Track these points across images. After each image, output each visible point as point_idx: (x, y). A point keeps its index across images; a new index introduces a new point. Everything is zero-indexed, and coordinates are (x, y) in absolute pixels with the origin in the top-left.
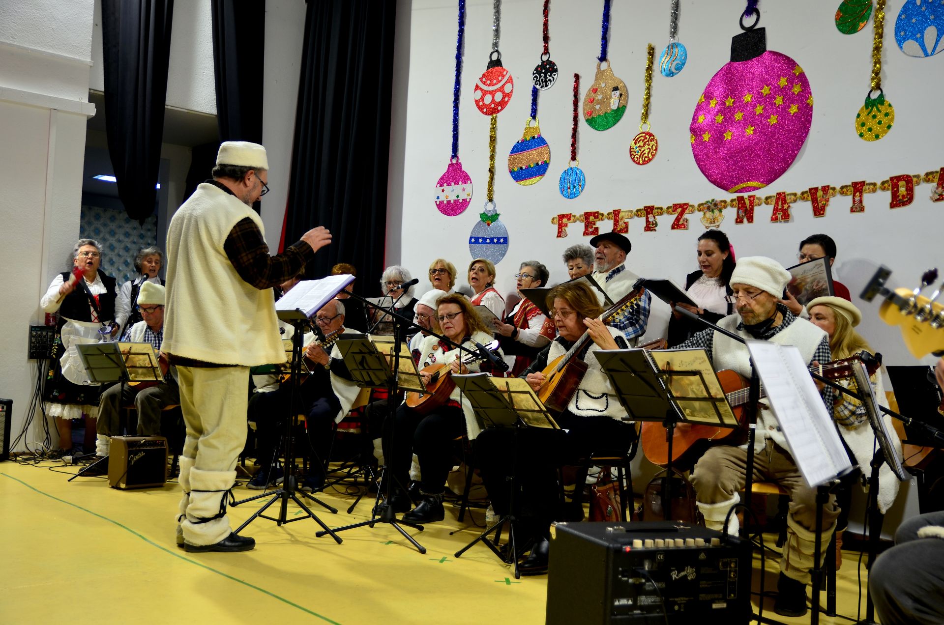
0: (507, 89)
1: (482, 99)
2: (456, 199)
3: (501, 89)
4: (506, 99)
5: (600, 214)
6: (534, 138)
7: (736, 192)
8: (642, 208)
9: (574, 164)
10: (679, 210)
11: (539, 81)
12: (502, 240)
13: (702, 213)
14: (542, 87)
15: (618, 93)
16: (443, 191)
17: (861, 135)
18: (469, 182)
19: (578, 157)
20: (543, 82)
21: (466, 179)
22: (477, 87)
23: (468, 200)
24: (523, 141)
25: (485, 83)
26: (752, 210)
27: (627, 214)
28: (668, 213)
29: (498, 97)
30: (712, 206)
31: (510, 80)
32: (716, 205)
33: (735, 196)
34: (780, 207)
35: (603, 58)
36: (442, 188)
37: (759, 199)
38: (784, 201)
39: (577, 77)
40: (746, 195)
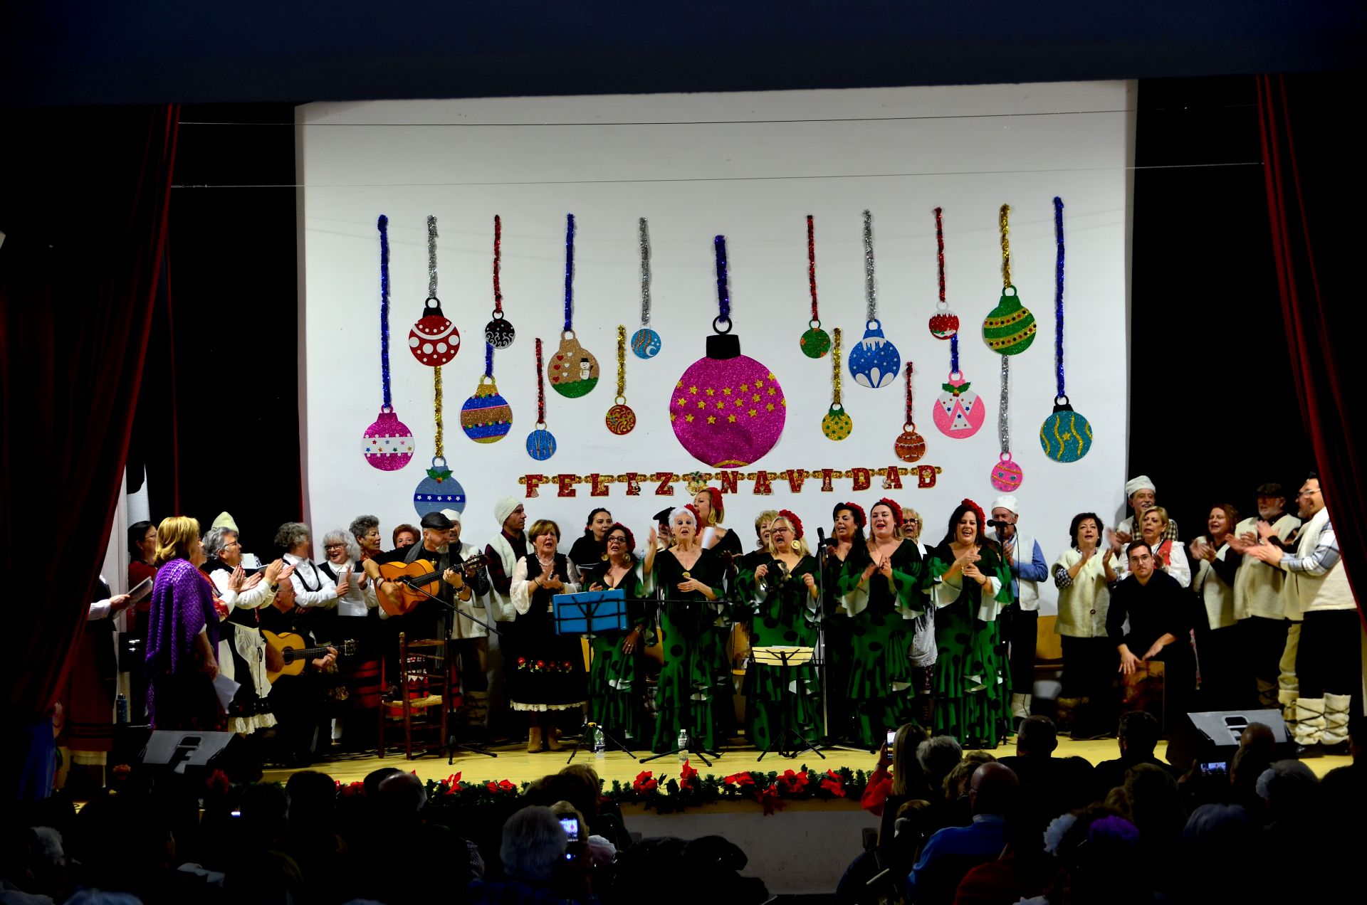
0: (453, 340)
1: (420, 347)
2: (393, 452)
3: (445, 340)
4: (452, 352)
5: (577, 477)
6: (490, 395)
7: (720, 467)
8: (624, 473)
9: (541, 427)
10: (663, 478)
11: (493, 339)
12: (458, 498)
13: (687, 482)
14: (497, 346)
15: (587, 365)
16: (375, 442)
17: (827, 435)
18: (409, 435)
19: (546, 420)
20: (498, 341)
21: (404, 431)
22: (412, 334)
23: (409, 455)
24: (477, 397)
25: (423, 331)
26: (735, 483)
27: (607, 478)
28: (652, 480)
29: (442, 348)
30: (697, 477)
31: (455, 332)
32: (700, 476)
33: (719, 470)
34: (762, 483)
35: (568, 327)
36: (373, 439)
37: (743, 475)
38: (765, 479)
39: (538, 341)
40: (729, 470)
